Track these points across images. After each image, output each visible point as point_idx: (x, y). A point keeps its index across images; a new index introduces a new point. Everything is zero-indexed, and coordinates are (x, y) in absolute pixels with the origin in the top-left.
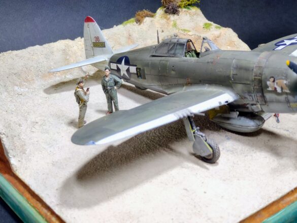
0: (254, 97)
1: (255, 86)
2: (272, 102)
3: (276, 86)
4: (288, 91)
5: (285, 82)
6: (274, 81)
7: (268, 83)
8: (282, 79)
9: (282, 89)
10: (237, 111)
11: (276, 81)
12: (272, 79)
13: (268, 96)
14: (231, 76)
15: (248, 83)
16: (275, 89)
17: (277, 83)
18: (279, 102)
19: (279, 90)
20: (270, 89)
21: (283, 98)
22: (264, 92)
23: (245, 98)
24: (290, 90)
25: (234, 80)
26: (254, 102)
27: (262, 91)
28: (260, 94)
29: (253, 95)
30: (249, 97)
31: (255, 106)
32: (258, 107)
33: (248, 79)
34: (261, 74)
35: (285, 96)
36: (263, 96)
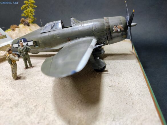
0: (106, 37)
1: (107, 31)
2: (115, 37)
4: (123, 30)
5: (121, 26)
6: (116, 27)
7: (113, 28)
8: (120, 25)
9: (120, 29)
11: (117, 27)
12: (115, 26)
13: (113, 35)
14: (94, 30)
16: (117, 30)
18: (118, 36)
19: (119, 30)
21: (120, 34)
23: (101, 39)
25: (96, 31)
26: (106, 40)
27: (110, 33)
28: (109, 35)
29: (106, 36)
30: (103, 38)
31: (106, 42)
32: (107, 42)
33: (103, 29)
34: (109, 25)
35: (121, 32)
36: (111, 36)
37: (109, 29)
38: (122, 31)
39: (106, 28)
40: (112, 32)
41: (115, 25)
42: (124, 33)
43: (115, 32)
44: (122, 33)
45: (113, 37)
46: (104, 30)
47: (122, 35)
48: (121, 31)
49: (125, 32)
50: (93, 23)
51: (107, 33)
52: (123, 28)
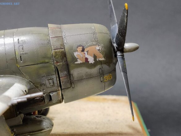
0: (55, 79)
1: (57, 62)
2: (81, 80)
3: (87, 56)
4: (103, 59)
6: (83, 50)
7: (76, 54)
8: (94, 45)
9: (95, 57)
10: (20, 113)
11: (86, 50)
12: (80, 49)
13: (76, 73)
14: (18, 58)
15: (47, 61)
16: (86, 59)
17: (88, 52)
18: (90, 77)
19: (91, 60)
20: (79, 62)
21: (95, 70)
22: (70, 68)
25: (24, 62)
26: (54, 88)
27: (67, 67)
28: (66, 73)
29: (55, 77)
30: (47, 82)
31: (54, 93)
32: (58, 94)
33: (45, 57)
34: (63, 45)
35: (98, 67)
36: (69, 75)
37: (64, 55)
38: (101, 62)
39: (56, 52)
40: (71, 65)
41: (80, 46)
42: (105, 67)
43: (80, 65)
44: (100, 69)
45: (75, 79)
46: (50, 58)
47: (102, 74)
48: (97, 63)
49: (109, 66)
50: (16, 39)
51: (58, 65)
52: (103, 53)
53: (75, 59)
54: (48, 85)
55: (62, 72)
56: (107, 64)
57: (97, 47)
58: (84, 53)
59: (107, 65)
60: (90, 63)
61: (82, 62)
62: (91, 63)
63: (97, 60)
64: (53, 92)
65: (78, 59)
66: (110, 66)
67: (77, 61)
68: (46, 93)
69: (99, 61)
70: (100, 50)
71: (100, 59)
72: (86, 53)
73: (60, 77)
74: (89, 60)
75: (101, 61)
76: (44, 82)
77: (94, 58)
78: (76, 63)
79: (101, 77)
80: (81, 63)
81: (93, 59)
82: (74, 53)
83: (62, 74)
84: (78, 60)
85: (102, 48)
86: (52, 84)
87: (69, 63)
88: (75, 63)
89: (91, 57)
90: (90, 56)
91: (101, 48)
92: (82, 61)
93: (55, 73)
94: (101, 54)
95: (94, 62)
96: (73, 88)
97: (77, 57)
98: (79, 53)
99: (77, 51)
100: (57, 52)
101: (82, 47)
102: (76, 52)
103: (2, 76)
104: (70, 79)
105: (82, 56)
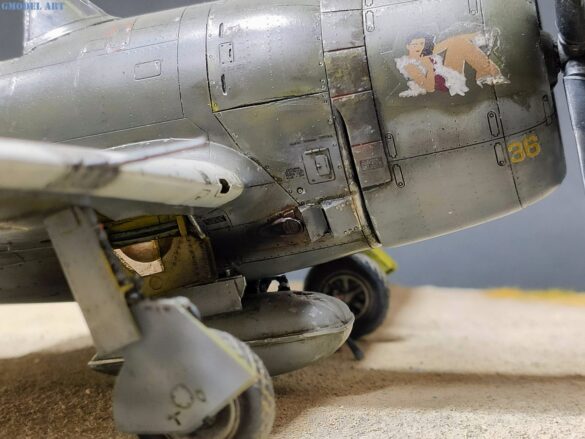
0: (334, 153)
1: (340, 94)
2: (424, 154)
3: (441, 70)
4: (499, 80)
7: (402, 64)
9: (470, 73)
10: (235, 273)
12: (418, 44)
13: (405, 129)
14: (215, 80)
15: (306, 89)
16: (440, 81)
17: (443, 54)
18: (454, 145)
19: (457, 85)
20: (414, 90)
21: (472, 121)
22: (385, 113)
23: (292, 172)
24: (504, 73)
25: (233, 96)
26: (337, 185)
27: (374, 112)
28: (369, 129)
29: (333, 144)
30: (309, 162)
32: (348, 205)
33: (301, 76)
34: (360, 36)
35: (484, 108)
36: (382, 137)
37: (362, 68)
38: (492, 92)
39: (335, 60)
40: (388, 103)
42: (510, 109)
43: (418, 103)
44: (490, 115)
45: (404, 152)
46: (315, 81)
47: (498, 133)
48: (477, 93)
49: (525, 104)
51: (344, 104)
52: (499, 58)
53: (399, 82)
54: (313, 173)
55: (355, 126)
56: (516, 97)
57: (477, 38)
58: (432, 61)
59: (515, 102)
60: (452, 93)
61: (424, 91)
62: (457, 95)
63: (478, 83)
64: (333, 198)
65: (409, 79)
66: (529, 107)
67: (407, 88)
68: (308, 202)
69: (486, 85)
70: (487, 46)
71: (489, 81)
72: (438, 58)
73: (351, 144)
74: (447, 84)
75: (493, 86)
76: (298, 164)
77: (466, 76)
78: (404, 94)
79: (498, 148)
80: (420, 95)
81: (464, 79)
82: (398, 60)
83: (356, 133)
84: (410, 83)
85: (495, 42)
86: (325, 170)
87: (378, 95)
88: (401, 95)
89: (455, 73)
90: (451, 70)
91: (492, 41)
92: (422, 86)
93: (333, 132)
94: (492, 62)
95: (466, 89)
96: (398, 185)
97: (406, 76)
98: (413, 61)
99: (407, 53)
100: (338, 58)
101: (423, 40)
102: (405, 58)
103: (166, 140)
104: (387, 154)
105: (424, 71)
